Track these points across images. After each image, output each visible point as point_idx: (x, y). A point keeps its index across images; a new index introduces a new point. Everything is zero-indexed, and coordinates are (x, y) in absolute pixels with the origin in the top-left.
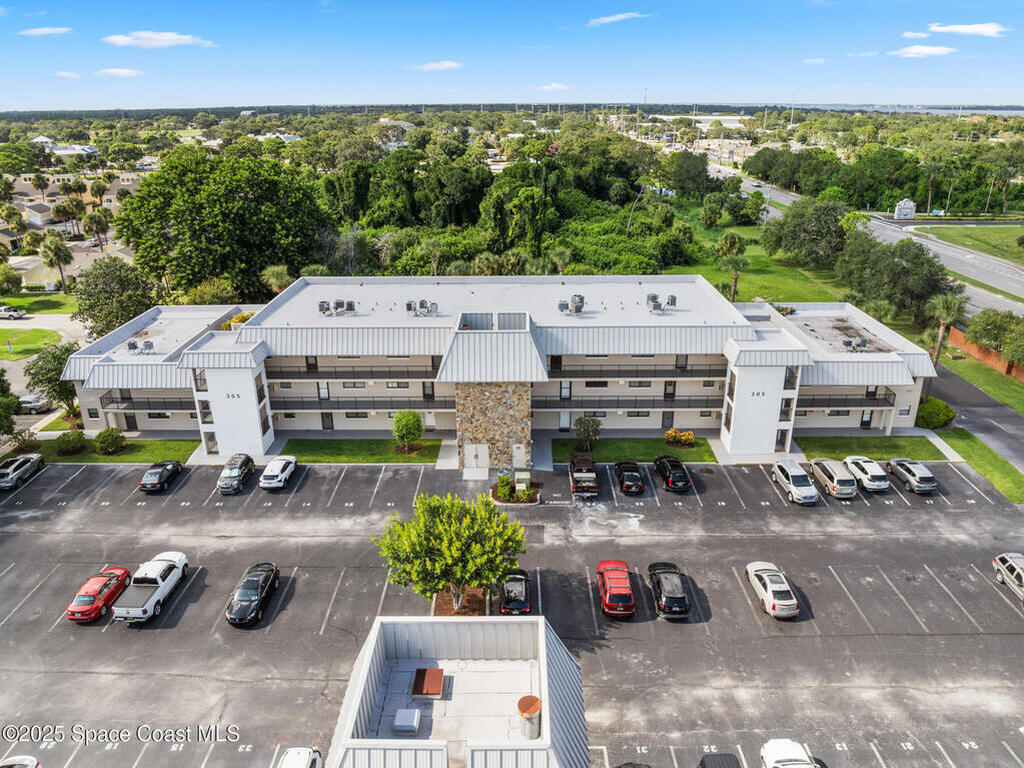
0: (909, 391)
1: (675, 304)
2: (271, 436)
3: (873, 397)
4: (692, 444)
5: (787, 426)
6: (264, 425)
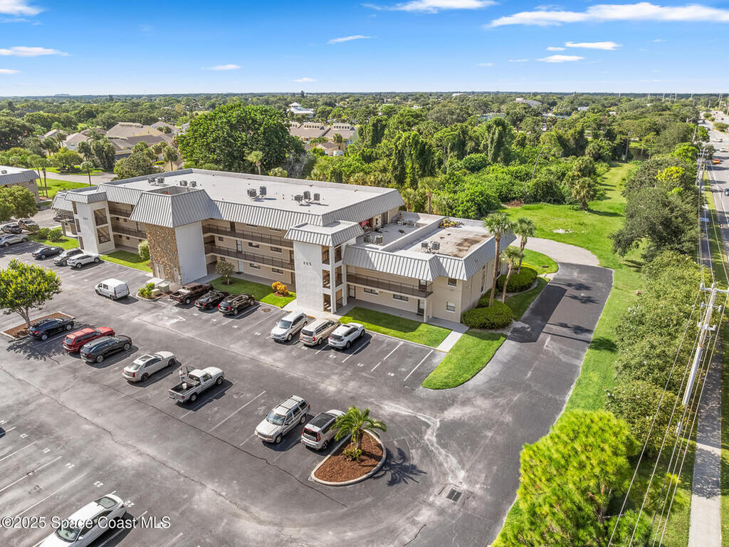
0: (452, 290)
1: (319, 200)
2: (111, 246)
3: (424, 289)
4: (285, 294)
5: (329, 292)
6: (102, 238)
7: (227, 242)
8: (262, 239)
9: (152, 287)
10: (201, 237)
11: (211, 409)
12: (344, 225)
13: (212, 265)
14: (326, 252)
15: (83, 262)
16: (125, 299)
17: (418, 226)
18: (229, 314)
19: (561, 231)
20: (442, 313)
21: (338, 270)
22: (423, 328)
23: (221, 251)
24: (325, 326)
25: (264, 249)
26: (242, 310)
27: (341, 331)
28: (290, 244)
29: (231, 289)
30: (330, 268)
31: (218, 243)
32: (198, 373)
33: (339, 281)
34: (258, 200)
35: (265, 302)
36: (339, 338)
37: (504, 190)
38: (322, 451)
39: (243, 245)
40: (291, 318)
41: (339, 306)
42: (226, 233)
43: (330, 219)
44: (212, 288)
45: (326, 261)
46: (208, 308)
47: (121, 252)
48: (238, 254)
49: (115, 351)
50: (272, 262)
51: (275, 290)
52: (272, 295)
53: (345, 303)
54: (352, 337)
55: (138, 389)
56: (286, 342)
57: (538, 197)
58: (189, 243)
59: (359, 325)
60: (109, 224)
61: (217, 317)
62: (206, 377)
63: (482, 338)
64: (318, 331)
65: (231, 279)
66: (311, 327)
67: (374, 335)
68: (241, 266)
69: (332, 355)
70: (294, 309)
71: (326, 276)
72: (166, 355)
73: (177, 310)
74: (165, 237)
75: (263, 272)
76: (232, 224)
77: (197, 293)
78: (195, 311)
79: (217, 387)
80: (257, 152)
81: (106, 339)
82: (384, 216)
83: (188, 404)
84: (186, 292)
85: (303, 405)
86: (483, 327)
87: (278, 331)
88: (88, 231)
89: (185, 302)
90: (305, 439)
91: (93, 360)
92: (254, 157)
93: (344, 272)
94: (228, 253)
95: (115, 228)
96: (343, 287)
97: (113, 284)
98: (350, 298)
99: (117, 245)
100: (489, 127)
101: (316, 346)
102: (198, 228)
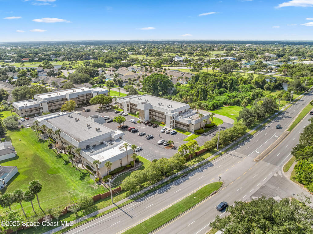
0: (193, 126)
2: (129, 111)
3: (188, 126)
4: (164, 124)
5: (171, 125)
6: (128, 110)
7: (154, 113)
8: (160, 114)
9: (139, 121)
10: (149, 112)
11: (151, 140)
12: (175, 113)
13: (150, 117)
14: (171, 118)
15: (125, 115)
16: (135, 123)
17: (192, 113)
18: (154, 127)
19: (233, 115)
20: (191, 130)
21: (173, 121)
22: (187, 132)
23: (152, 115)
24: (170, 130)
25: (161, 115)
26: (156, 127)
27: (172, 131)
28: (165, 115)
29: (154, 122)
30: (172, 120)
31: (152, 113)
32: (149, 135)
33: (173, 123)
34: (160, 105)
35: (160, 126)
36: (171, 132)
37: (225, 101)
38: (166, 146)
39: (157, 114)
40: (164, 129)
41: (173, 127)
42: (153, 111)
43: (173, 112)
44: (150, 122)
45: (171, 119)
46: (150, 126)
47: (131, 113)
48: (155, 116)
49: (136, 131)
50: (162, 118)
51: (162, 124)
52: (161, 124)
53: (174, 127)
54: (174, 132)
55: (140, 137)
56: (163, 132)
57: (235, 104)
58: (147, 113)
59: (175, 131)
60: (129, 107)
61: (151, 127)
62: (150, 136)
63: (196, 135)
64: (168, 131)
65: (154, 121)
66: (167, 130)
67: (178, 133)
68: (156, 118)
69: (170, 135)
70: (165, 127)
71: (171, 122)
72: (144, 132)
73: (144, 126)
74: (142, 112)
75: (160, 120)
76: (155, 110)
77: (148, 123)
78: (147, 126)
79: (152, 137)
80: (161, 92)
81: (134, 129)
82: (185, 110)
83: (148, 139)
84: (146, 122)
85: (164, 140)
86: (197, 133)
87: (162, 130)
88: (125, 108)
89: (146, 124)
90: (164, 144)
91: (133, 132)
92: (160, 93)
93: (174, 121)
94: (154, 115)
95: (130, 108)
96: (174, 124)
97: (133, 120)
98: (175, 126)
99: (130, 111)
100: (229, 80)
101: (168, 133)
102: (149, 110)
